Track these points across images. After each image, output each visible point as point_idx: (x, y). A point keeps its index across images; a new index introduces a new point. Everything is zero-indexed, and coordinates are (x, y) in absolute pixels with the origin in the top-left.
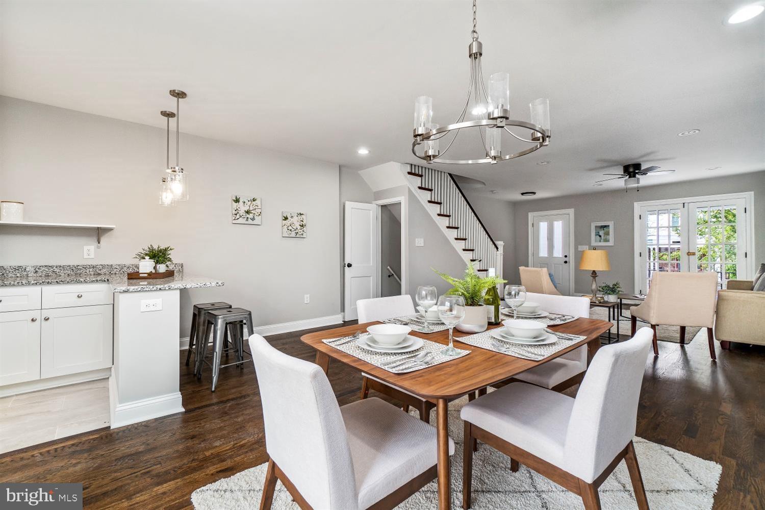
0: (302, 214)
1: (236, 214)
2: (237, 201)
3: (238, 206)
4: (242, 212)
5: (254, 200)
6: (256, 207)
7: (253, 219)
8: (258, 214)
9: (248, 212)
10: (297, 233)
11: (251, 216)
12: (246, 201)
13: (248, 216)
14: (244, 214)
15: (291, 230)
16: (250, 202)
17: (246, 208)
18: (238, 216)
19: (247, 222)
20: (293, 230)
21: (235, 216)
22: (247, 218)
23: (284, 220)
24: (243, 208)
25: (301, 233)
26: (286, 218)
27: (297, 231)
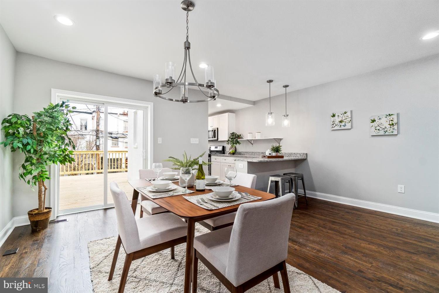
0: (392, 115)
1: (333, 124)
2: (334, 116)
3: (335, 119)
4: (337, 122)
5: (345, 113)
6: (347, 117)
7: (345, 126)
8: (348, 122)
9: (341, 122)
10: (385, 132)
11: (343, 124)
12: (340, 115)
13: (341, 124)
14: (338, 123)
15: (379, 130)
16: (342, 115)
17: (340, 119)
18: (334, 125)
19: (340, 128)
20: (381, 129)
21: (332, 125)
22: (341, 125)
23: (371, 122)
24: (337, 119)
25: (391, 131)
26: (373, 121)
27: (386, 130)
